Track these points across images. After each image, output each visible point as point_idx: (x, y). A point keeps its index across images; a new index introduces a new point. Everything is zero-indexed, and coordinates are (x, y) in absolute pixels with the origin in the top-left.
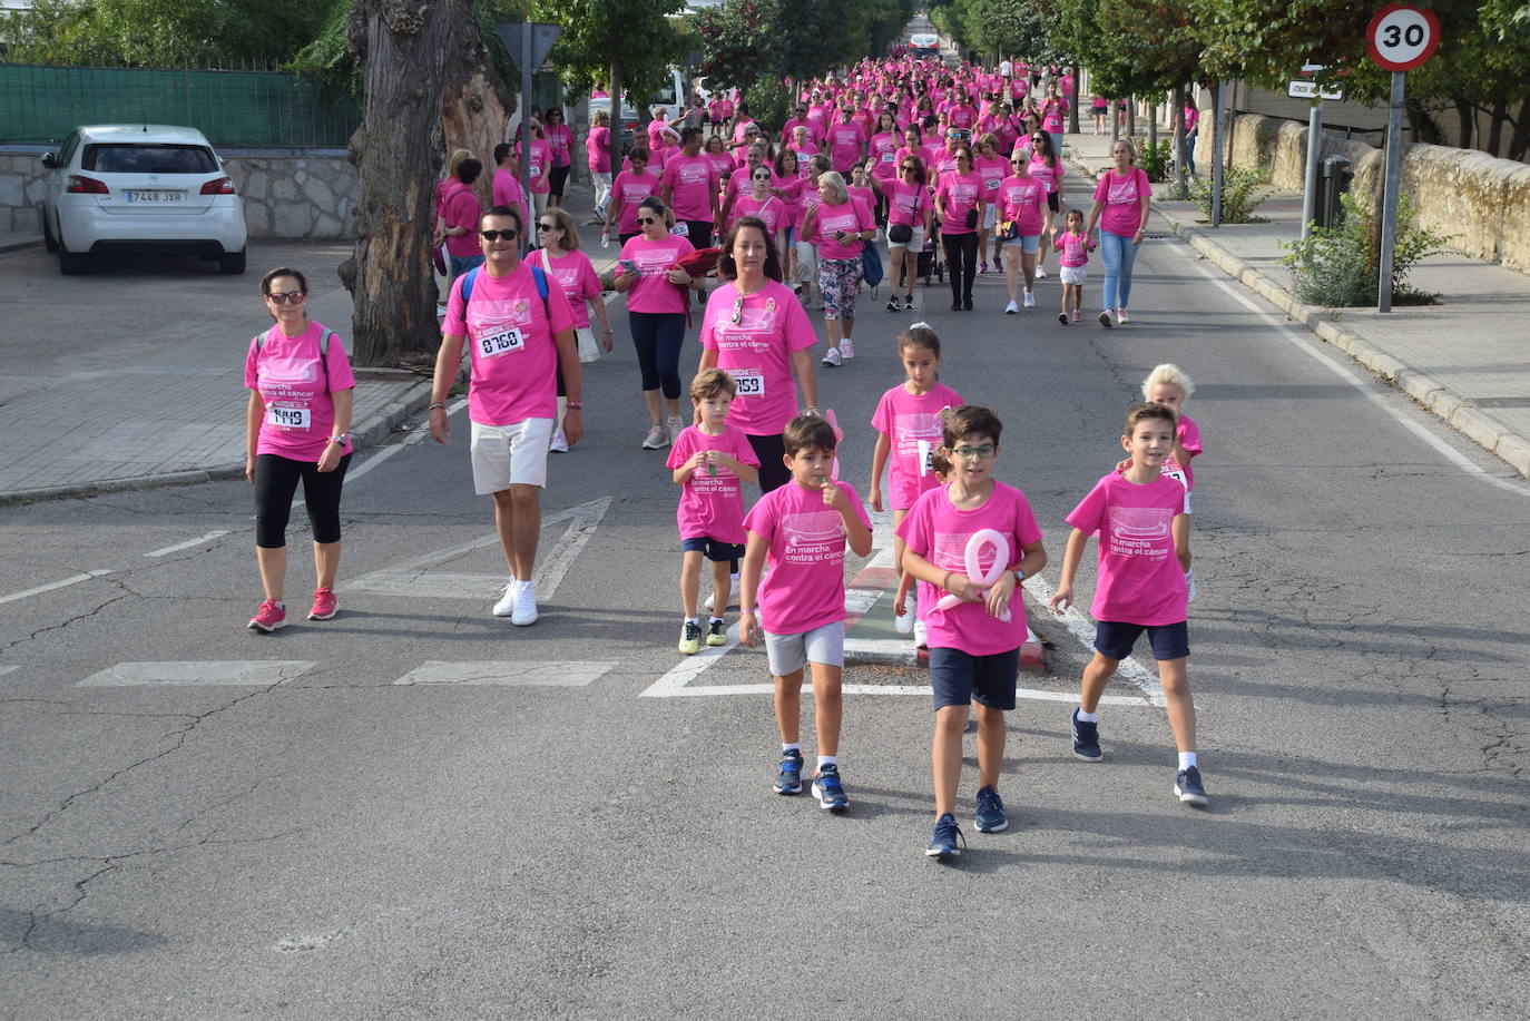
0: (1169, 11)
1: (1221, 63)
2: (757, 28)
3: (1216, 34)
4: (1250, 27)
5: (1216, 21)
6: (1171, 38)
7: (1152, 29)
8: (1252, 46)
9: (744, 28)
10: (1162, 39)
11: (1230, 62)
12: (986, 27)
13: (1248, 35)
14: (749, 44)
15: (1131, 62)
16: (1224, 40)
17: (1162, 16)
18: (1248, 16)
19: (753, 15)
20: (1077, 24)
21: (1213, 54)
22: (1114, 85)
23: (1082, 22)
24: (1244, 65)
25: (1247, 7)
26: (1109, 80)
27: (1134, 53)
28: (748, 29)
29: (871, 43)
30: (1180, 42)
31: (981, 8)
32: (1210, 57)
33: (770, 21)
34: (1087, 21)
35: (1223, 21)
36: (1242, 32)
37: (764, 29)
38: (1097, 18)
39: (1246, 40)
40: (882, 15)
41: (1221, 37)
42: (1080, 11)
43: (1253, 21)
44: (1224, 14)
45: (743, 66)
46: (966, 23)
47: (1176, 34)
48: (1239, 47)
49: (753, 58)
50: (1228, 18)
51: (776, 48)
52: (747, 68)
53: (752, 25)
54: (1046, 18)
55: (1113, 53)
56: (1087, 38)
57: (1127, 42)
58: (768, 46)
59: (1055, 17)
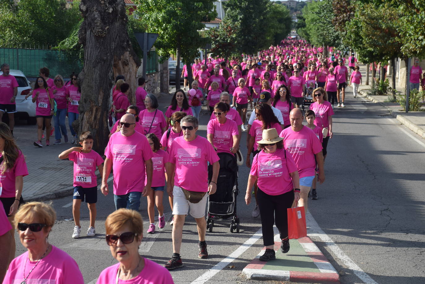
0: (389, 31)
1: (409, 51)
2: (232, 36)
3: (408, 40)
4: (421, 38)
5: (407, 35)
6: (390, 41)
7: (382, 38)
8: (421, 45)
9: (227, 35)
10: (386, 42)
11: (413, 51)
12: (318, 36)
13: (420, 40)
14: (229, 41)
15: (374, 50)
16: (410, 42)
17: (386, 33)
18: (420, 33)
19: (230, 31)
20: (353, 36)
21: (406, 47)
22: (367, 58)
23: (355, 35)
24: (418, 52)
25: (420, 30)
26: (365, 56)
27: (375, 46)
28: (229, 36)
29: (274, 41)
30: (393, 43)
31: (316, 29)
32: (405, 48)
33: (236, 33)
34: (357, 34)
35: (410, 35)
36: (418, 39)
37: (234, 36)
38: (361, 34)
39: (419, 42)
40: (279, 31)
41: (409, 41)
42: (354, 31)
43: (422, 35)
44: (410, 32)
45: (226, 50)
46: (310, 34)
47: (392, 40)
48: (417, 45)
49: (230, 47)
50: (412, 34)
51: (238, 43)
52: (228, 50)
53: (230, 34)
54: (341, 33)
55: (367, 46)
56: (357, 40)
57: (373, 42)
58: (236, 42)
59: (345, 32)
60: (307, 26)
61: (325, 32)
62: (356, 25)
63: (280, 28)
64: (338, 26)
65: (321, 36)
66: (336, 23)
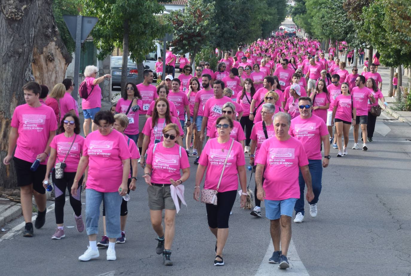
2: (202, 23)
9: (195, 23)
12: (323, 26)
14: (197, 31)
15: (401, 47)
19: (200, 16)
20: (372, 27)
22: (391, 59)
23: (375, 25)
26: (389, 57)
27: (403, 43)
28: (197, 23)
29: (262, 32)
31: (321, 16)
33: (209, 19)
34: (378, 25)
37: (206, 23)
38: (383, 24)
40: (268, 18)
42: (374, 20)
45: (194, 42)
46: (313, 24)
49: (199, 38)
51: (211, 34)
52: (196, 43)
53: (199, 21)
54: (356, 23)
55: (391, 42)
56: (378, 34)
57: (399, 37)
58: (208, 32)
59: (361, 22)
60: (308, 12)
61: (333, 21)
62: (377, 12)
63: (270, 14)
64: (352, 13)
65: (328, 26)
66: (349, 9)
